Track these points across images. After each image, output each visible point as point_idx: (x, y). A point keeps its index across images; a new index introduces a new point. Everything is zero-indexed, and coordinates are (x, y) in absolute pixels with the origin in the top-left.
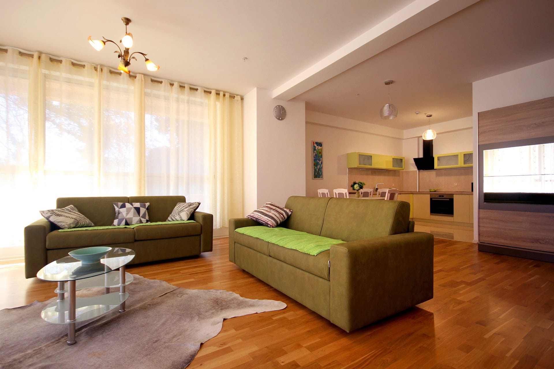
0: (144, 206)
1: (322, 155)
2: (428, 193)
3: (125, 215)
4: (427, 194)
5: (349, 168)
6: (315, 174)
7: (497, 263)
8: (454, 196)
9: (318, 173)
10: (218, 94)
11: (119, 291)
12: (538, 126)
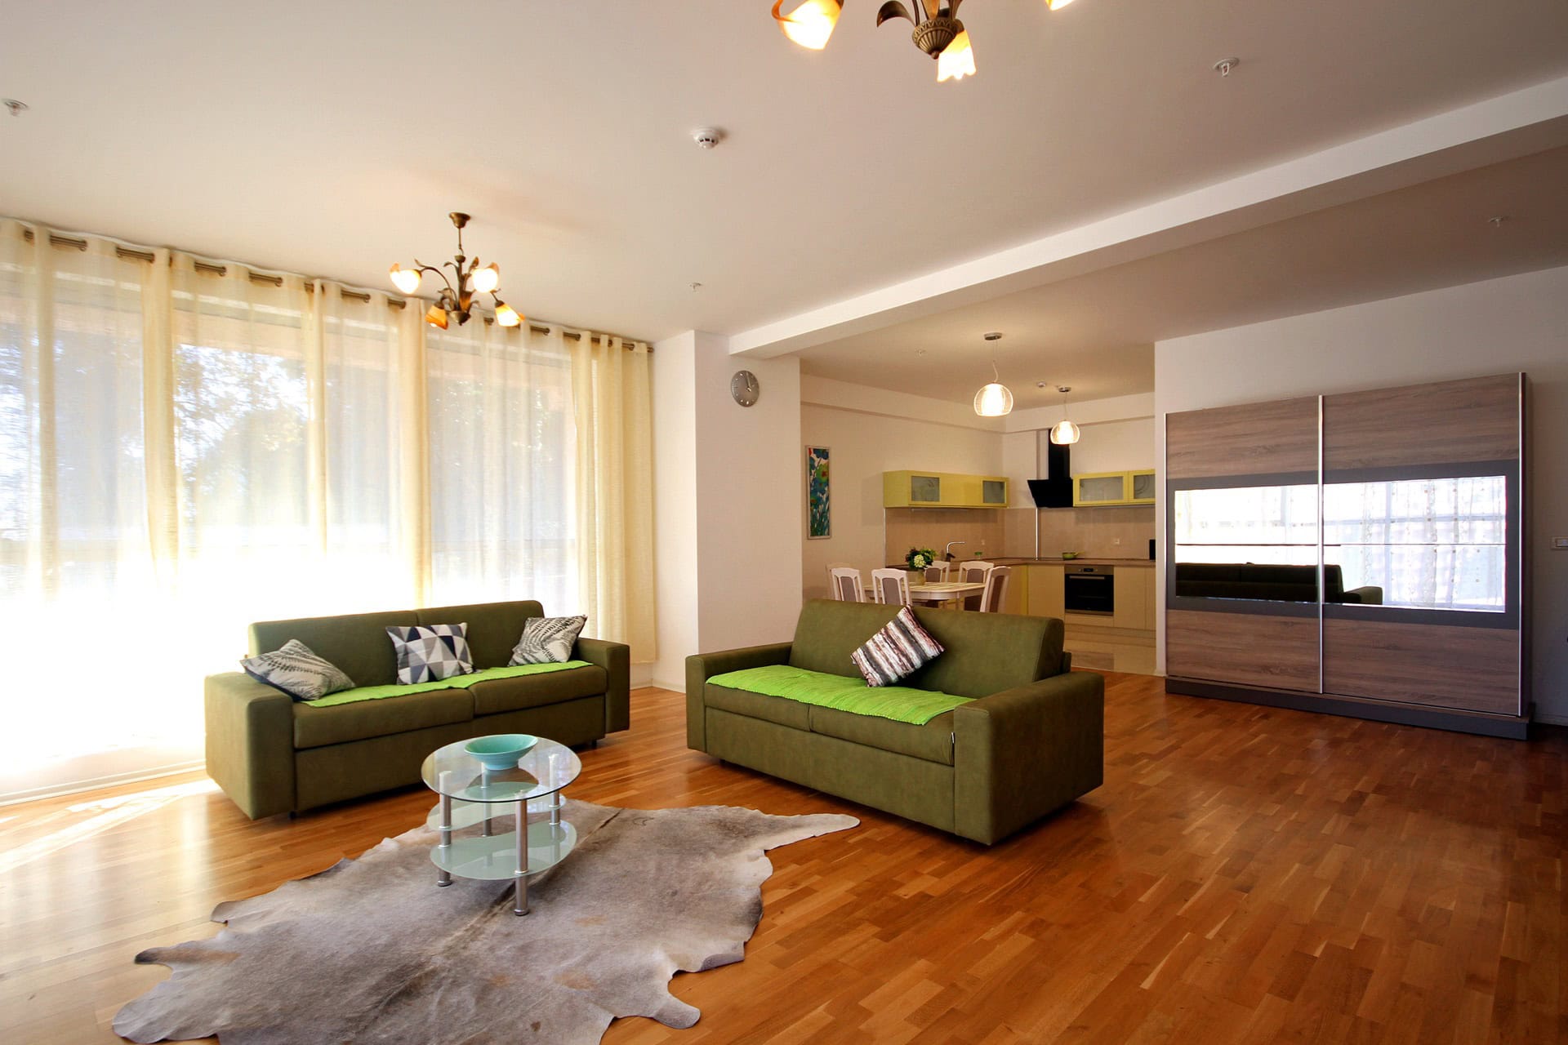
0: (458, 632)
1: (828, 480)
2: (1060, 562)
3: (423, 657)
4: (1059, 565)
5: (887, 508)
6: (812, 526)
7: (1199, 716)
8: (1115, 569)
9: (821, 524)
10: (596, 341)
11: (550, 818)
12: (1271, 451)
